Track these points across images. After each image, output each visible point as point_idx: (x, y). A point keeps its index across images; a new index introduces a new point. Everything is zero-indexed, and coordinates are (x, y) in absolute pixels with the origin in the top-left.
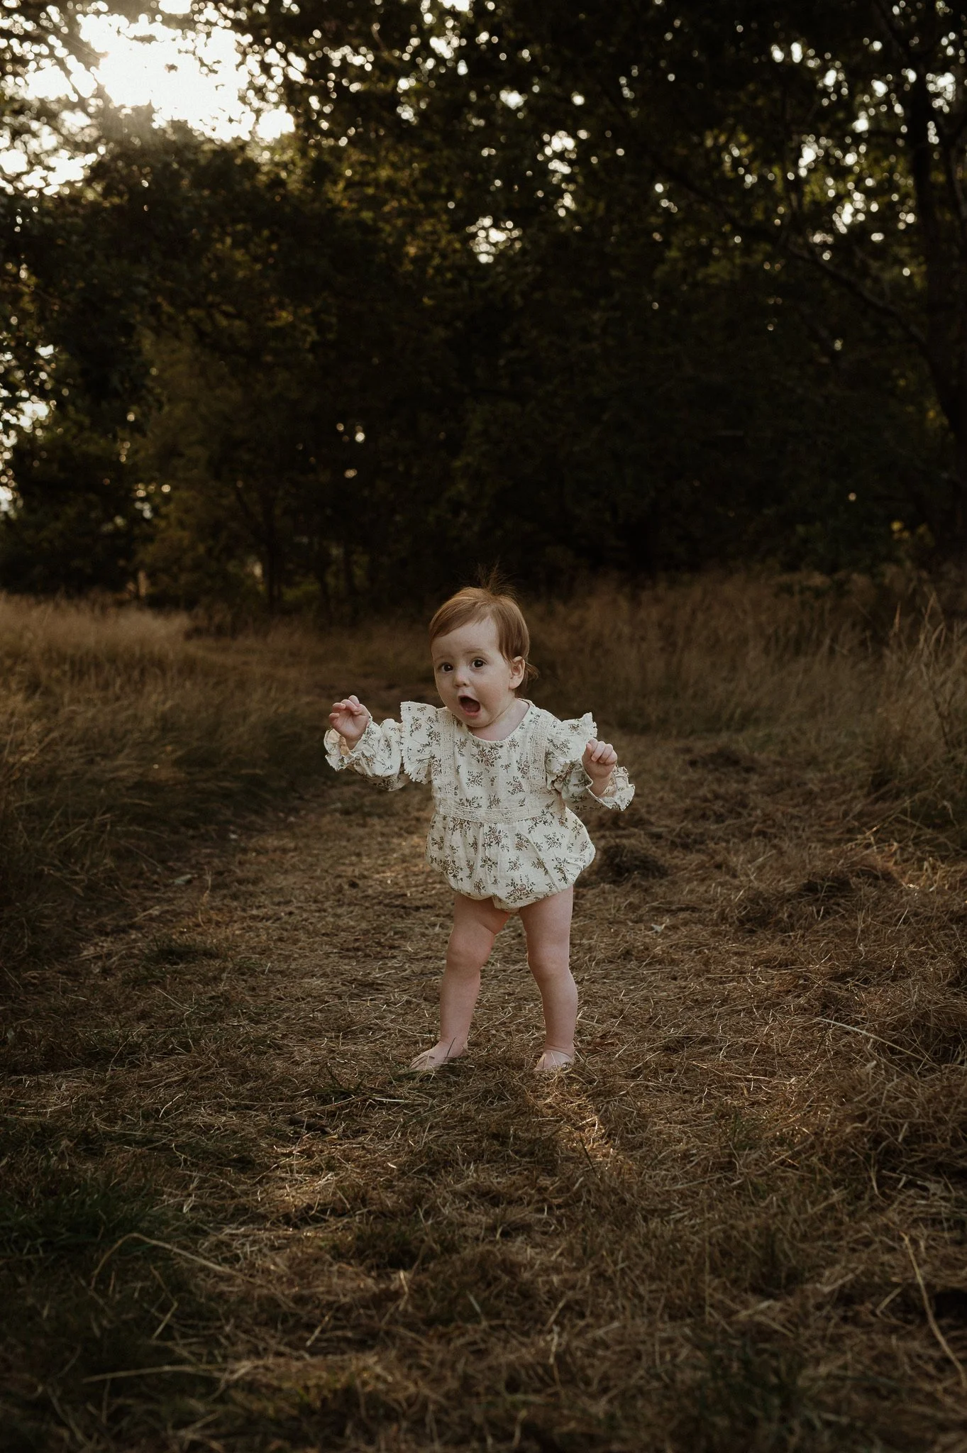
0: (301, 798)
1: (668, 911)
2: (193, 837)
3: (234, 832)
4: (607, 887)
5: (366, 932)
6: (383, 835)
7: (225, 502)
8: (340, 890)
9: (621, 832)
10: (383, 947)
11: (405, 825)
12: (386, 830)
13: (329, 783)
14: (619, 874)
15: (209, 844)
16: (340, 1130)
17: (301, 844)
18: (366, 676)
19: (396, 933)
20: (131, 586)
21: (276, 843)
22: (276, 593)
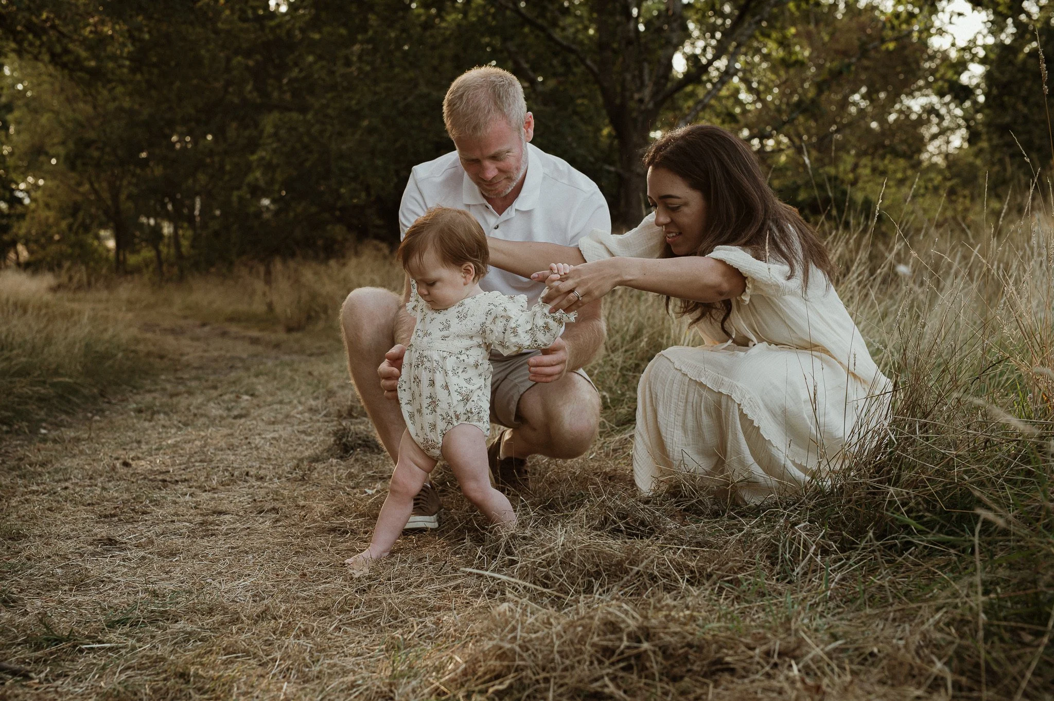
0: (109, 402)
1: (381, 478)
2: (7, 432)
3: (45, 428)
4: (335, 461)
5: (125, 502)
6: (164, 426)
7: (81, 189)
8: (114, 468)
9: (354, 420)
10: (137, 513)
11: (183, 419)
12: (168, 423)
13: (135, 391)
14: (347, 451)
15: (21, 437)
16: (42, 675)
17: (93, 435)
18: (185, 317)
19: (151, 502)
20: (12, 255)
21: (72, 435)
22: (121, 257)
